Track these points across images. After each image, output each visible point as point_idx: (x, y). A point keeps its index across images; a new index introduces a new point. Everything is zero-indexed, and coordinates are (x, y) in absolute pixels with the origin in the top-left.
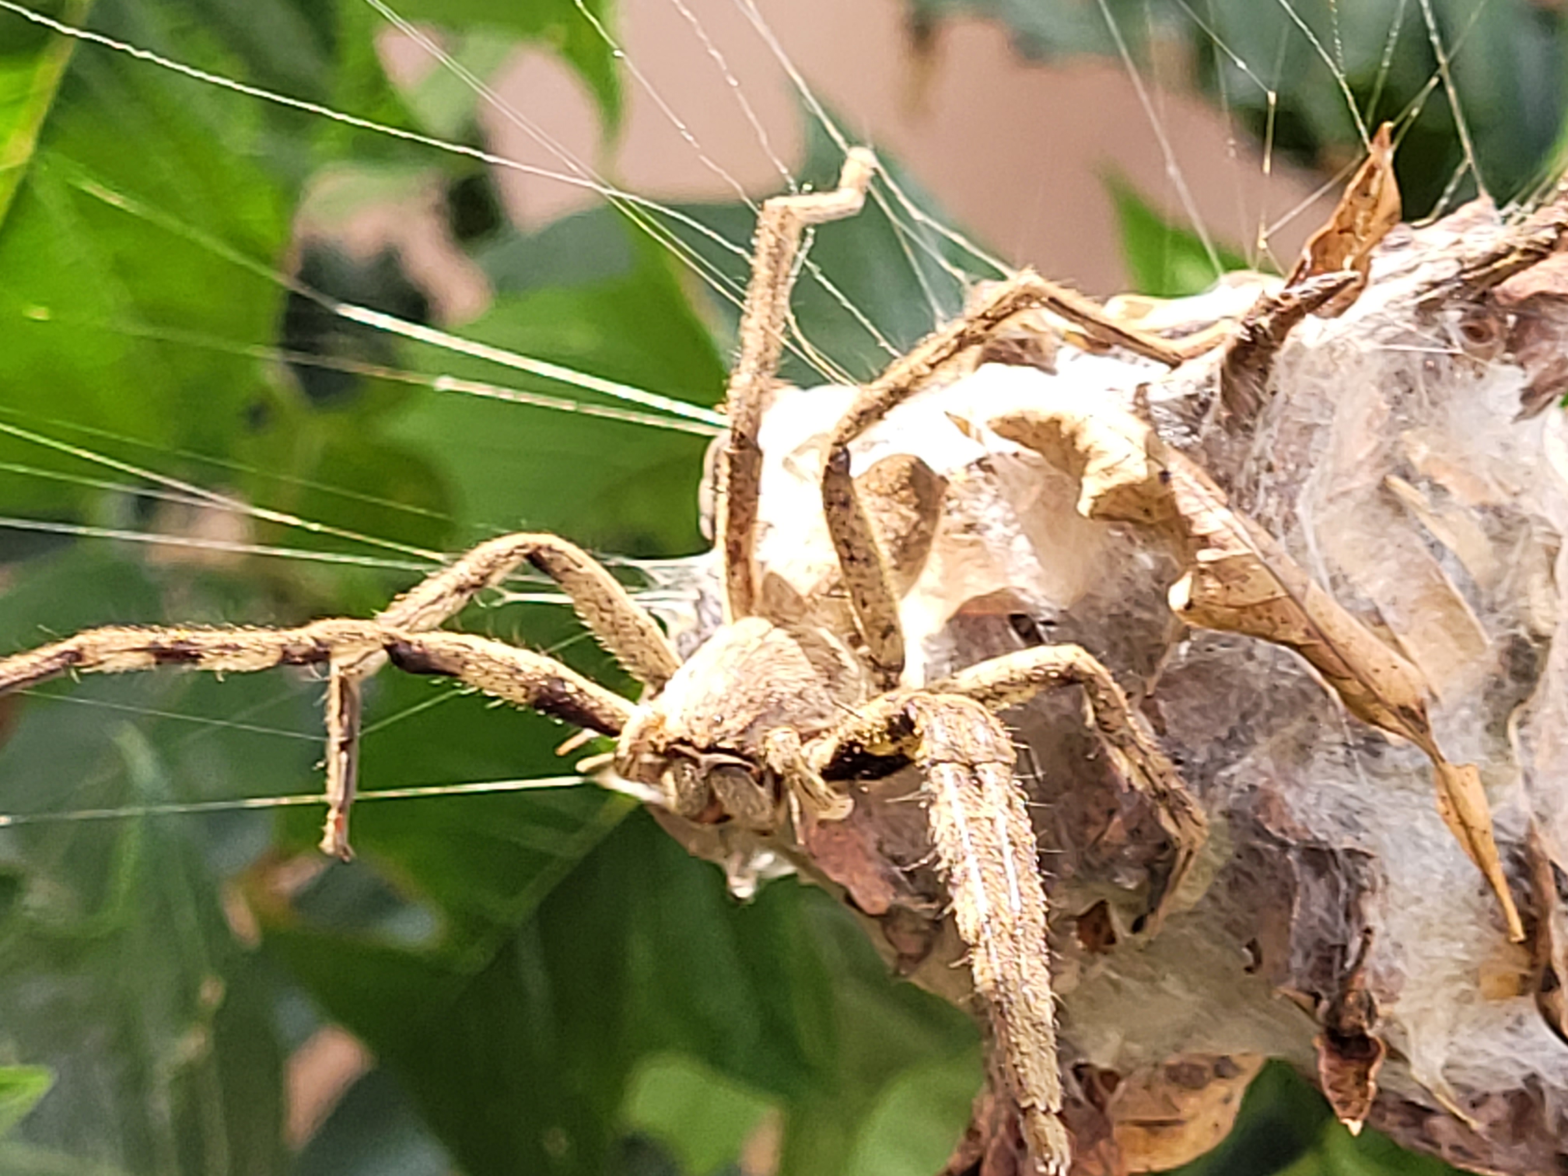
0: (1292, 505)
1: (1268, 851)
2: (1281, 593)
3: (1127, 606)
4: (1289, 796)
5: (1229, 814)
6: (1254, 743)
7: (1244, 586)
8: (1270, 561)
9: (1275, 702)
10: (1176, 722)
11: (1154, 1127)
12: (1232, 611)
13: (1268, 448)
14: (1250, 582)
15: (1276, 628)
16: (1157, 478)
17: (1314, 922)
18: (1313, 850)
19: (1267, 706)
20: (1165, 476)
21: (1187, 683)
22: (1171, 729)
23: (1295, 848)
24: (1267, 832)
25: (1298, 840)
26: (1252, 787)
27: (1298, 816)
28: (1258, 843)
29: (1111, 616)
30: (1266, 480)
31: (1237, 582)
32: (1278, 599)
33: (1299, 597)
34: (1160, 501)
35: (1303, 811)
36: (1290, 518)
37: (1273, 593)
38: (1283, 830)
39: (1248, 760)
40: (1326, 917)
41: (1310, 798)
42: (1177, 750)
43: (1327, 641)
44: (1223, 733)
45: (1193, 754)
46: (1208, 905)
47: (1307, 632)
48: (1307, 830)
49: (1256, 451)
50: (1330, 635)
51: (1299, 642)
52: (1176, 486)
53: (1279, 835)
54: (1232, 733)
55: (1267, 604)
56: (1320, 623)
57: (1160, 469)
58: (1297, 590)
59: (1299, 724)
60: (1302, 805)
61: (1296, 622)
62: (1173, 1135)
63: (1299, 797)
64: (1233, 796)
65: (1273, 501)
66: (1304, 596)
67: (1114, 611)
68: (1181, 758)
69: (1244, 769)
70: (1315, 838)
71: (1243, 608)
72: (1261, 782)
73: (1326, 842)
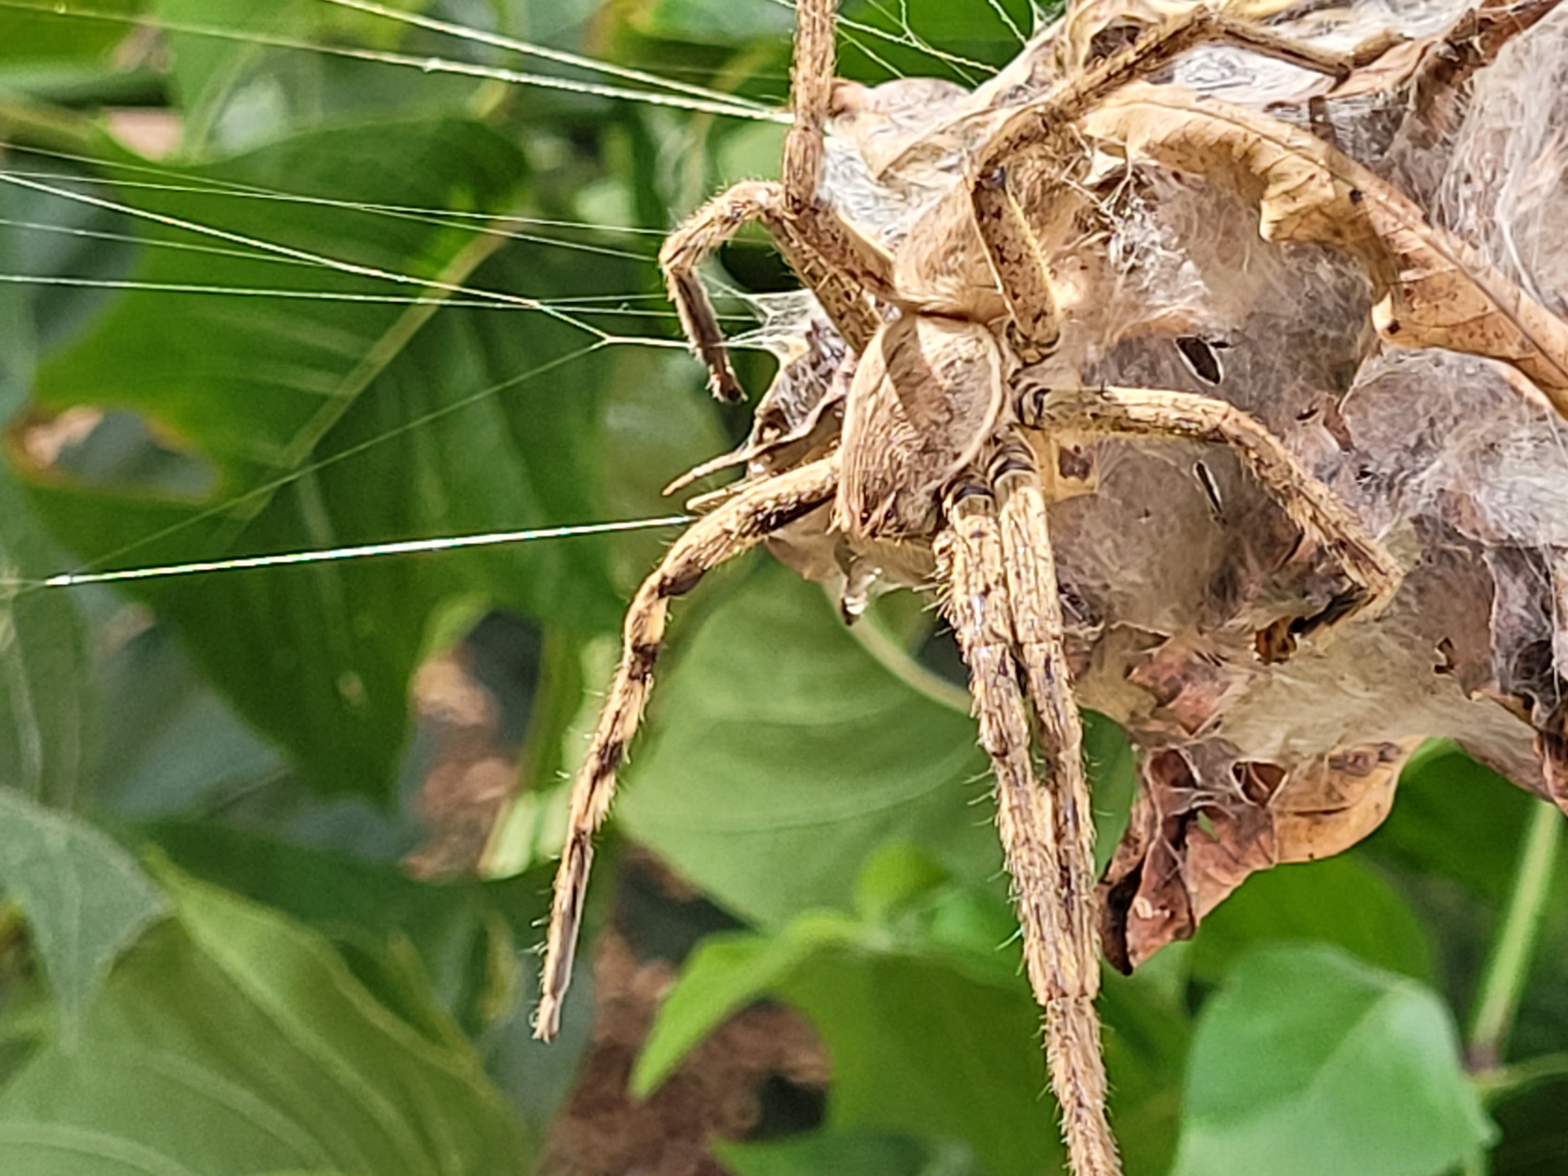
0: (1490, 213)
1: (1459, 553)
2: (1491, 308)
3: (1311, 325)
4: (1481, 498)
5: (1418, 521)
6: (1442, 447)
7: (1454, 304)
8: (1479, 276)
9: (1464, 404)
10: (1362, 435)
11: (1317, 816)
12: (1441, 330)
13: (1466, 161)
14: (1459, 299)
15: (1489, 344)
16: (1347, 197)
17: (1515, 621)
18: (1509, 549)
19: (1456, 409)
20: (1356, 195)
21: (1374, 396)
22: (1357, 442)
23: (1490, 549)
24: (1460, 535)
25: (1492, 541)
26: (1441, 491)
27: (1491, 516)
28: (1450, 546)
29: (1293, 335)
30: (1465, 192)
31: (1445, 300)
32: (1491, 314)
33: (1511, 310)
34: (1353, 222)
35: (1495, 511)
36: (1490, 226)
37: (1485, 308)
38: (1475, 532)
39: (1437, 465)
40: (1524, 613)
41: (1501, 497)
42: (1364, 462)
43: (1543, 352)
44: (1412, 442)
45: (1380, 465)
46: (1395, 608)
47: (1522, 345)
48: (1499, 529)
49: (1454, 164)
50: (1547, 347)
51: (1515, 356)
52: (1368, 204)
53: (1472, 537)
54: (1420, 441)
55: (1480, 320)
56: (1536, 335)
57: (1349, 189)
58: (1510, 304)
59: (1489, 424)
60: (1494, 504)
61: (1510, 337)
62: (1337, 822)
63: (1491, 495)
64: (1424, 501)
65: (1472, 212)
66: (1517, 308)
67: (1296, 329)
68: (1368, 469)
69: (1432, 474)
70: (1510, 537)
71: (1454, 327)
72: (1449, 485)
73: (1521, 541)
